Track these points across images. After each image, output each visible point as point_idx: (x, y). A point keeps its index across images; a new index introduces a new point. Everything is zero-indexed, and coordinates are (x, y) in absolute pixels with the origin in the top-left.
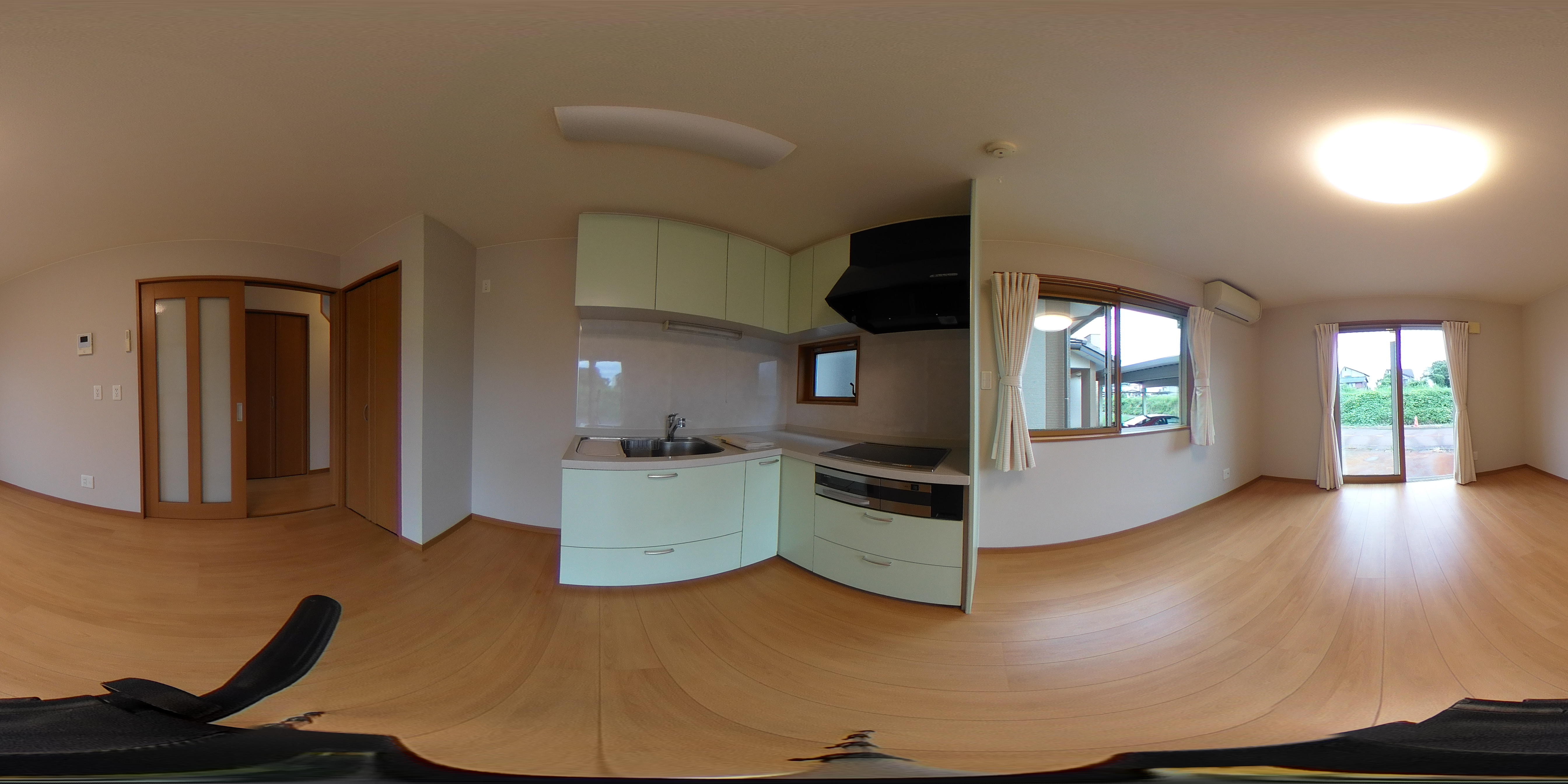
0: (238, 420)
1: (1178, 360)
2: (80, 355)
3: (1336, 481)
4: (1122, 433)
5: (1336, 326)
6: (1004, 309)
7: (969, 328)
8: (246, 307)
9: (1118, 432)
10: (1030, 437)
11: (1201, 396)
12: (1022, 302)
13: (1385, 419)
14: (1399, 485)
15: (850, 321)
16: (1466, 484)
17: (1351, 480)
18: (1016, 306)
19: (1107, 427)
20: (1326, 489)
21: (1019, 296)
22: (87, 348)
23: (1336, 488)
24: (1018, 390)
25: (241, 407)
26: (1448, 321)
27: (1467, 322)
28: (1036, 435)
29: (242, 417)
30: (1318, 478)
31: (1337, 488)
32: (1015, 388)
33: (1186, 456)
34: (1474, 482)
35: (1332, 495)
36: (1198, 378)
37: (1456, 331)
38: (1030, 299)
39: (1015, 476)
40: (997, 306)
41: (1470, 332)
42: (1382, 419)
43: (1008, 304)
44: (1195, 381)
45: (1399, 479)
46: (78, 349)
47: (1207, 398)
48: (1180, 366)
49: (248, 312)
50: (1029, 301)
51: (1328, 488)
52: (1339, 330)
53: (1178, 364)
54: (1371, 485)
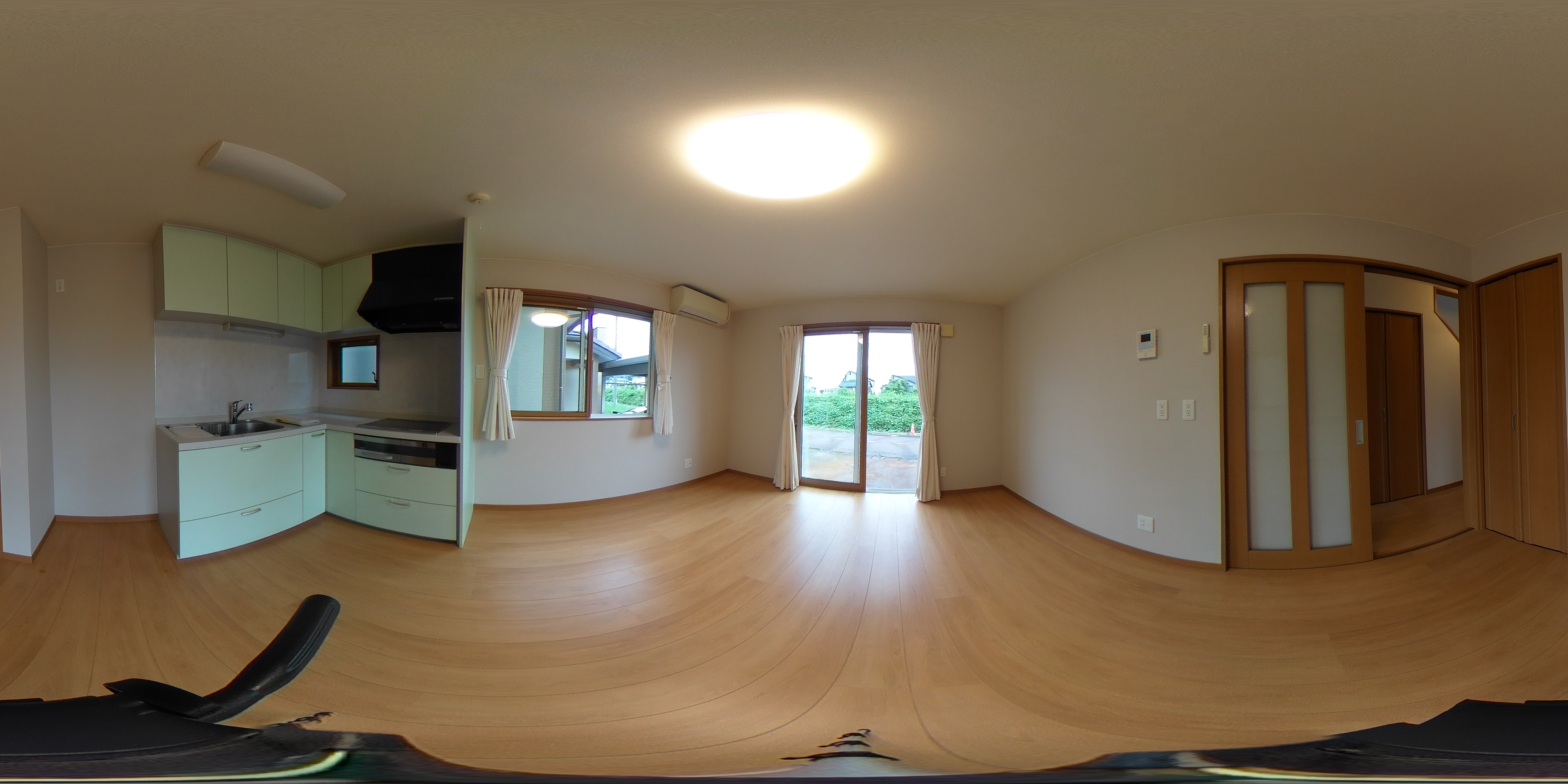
0: (1358, 443)
1: (647, 359)
2: (1141, 360)
3: (791, 483)
4: (591, 418)
5: (800, 329)
6: (494, 317)
7: (461, 331)
8: (1366, 306)
9: (588, 417)
10: (512, 416)
11: (661, 390)
12: (508, 310)
13: (881, 425)
14: (857, 494)
15: (374, 325)
16: (927, 502)
17: (806, 483)
18: (503, 315)
19: (578, 412)
20: (780, 488)
21: (506, 307)
22: (1149, 350)
23: (790, 489)
24: (503, 380)
25: (1361, 426)
26: (916, 323)
27: (938, 324)
28: (518, 415)
29: (1362, 437)
30: (775, 477)
31: (792, 489)
32: (500, 378)
33: (647, 444)
34: (938, 500)
35: (783, 496)
36: (659, 375)
37: (925, 333)
38: (514, 309)
39: (500, 446)
40: (488, 314)
41: (941, 335)
42: (878, 424)
43: (496, 314)
44: (658, 376)
45: (857, 488)
46: (1138, 351)
47: (666, 392)
48: (649, 363)
49: (1369, 311)
50: (514, 311)
51: (782, 488)
52: (804, 332)
53: (648, 363)
54: (828, 491)
